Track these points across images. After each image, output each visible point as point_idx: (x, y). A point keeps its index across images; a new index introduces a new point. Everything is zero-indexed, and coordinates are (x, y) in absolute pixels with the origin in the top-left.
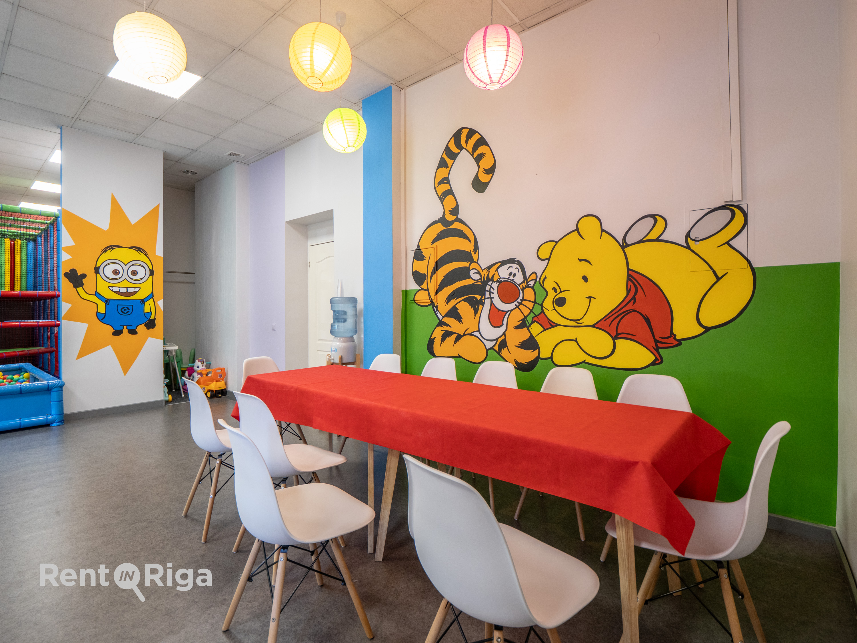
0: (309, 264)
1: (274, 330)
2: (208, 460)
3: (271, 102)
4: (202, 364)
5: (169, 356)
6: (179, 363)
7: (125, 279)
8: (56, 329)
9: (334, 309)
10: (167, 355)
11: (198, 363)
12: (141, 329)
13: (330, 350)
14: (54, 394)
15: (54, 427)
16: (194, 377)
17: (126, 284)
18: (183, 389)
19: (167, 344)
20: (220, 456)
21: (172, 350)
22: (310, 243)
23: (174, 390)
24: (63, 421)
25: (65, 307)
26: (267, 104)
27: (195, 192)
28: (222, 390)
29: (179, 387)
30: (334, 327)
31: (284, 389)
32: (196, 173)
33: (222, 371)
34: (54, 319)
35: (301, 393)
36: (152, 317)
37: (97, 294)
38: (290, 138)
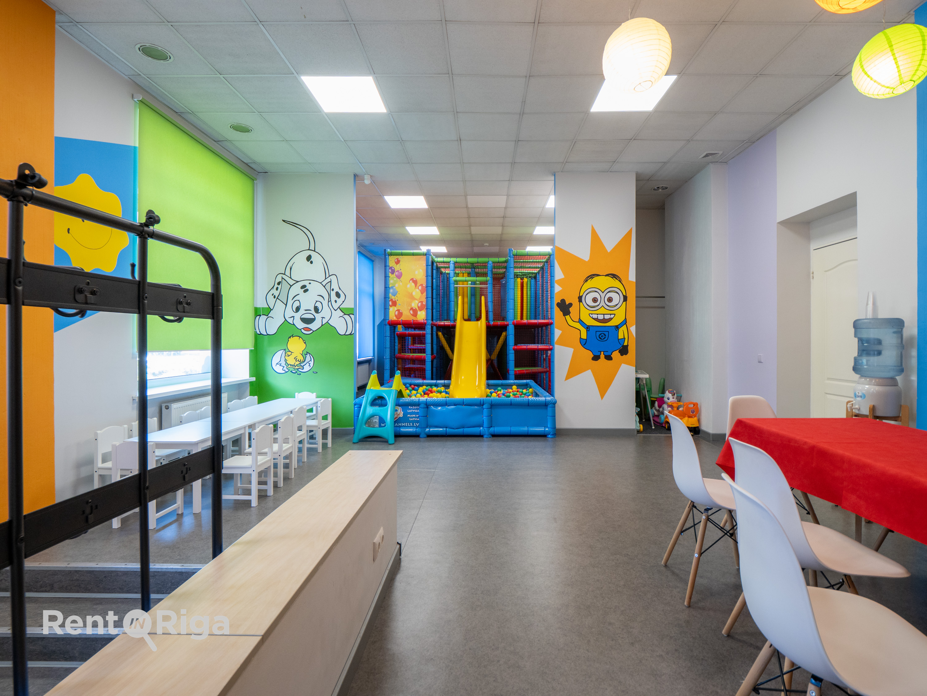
0: (811, 275)
1: (760, 362)
2: (691, 510)
3: (759, 73)
4: (672, 395)
5: (639, 385)
6: (648, 392)
7: (603, 306)
8: (549, 352)
9: (859, 336)
10: (638, 383)
11: (668, 395)
12: (616, 355)
13: (853, 395)
14: (550, 409)
15: (549, 439)
16: (664, 409)
17: (603, 311)
18: (653, 420)
19: (638, 371)
20: (707, 510)
21: (643, 378)
22: (813, 246)
23: (644, 420)
24: (556, 434)
25: (557, 333)
26: (754, 78)
27: (666, 209)
28: (695, 428)
29: (649, 417)
30: (860, 361)
31: (792, 444)
32: (666, 188)
33: (695, 406)
34: (548, 344)
35: (822, 454)
36: (626, 344)
37: (580, 322)
38: (785, 112)
